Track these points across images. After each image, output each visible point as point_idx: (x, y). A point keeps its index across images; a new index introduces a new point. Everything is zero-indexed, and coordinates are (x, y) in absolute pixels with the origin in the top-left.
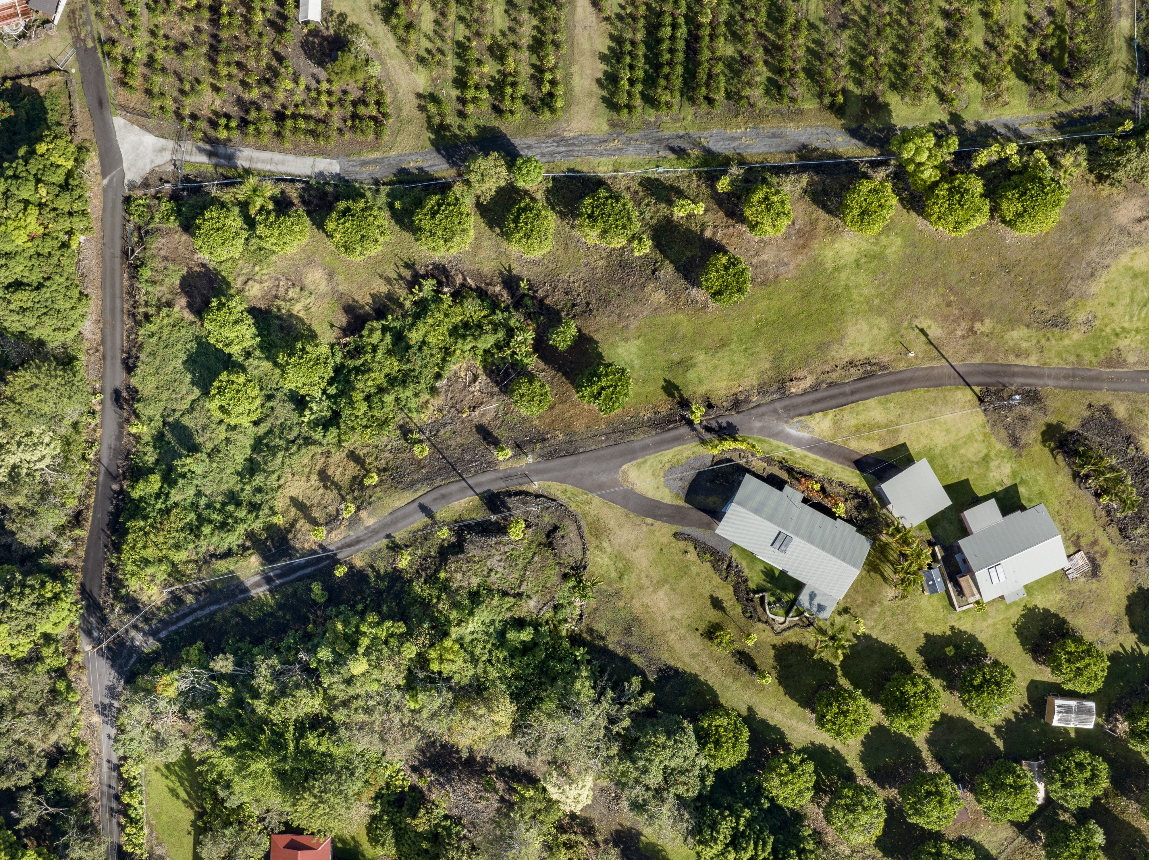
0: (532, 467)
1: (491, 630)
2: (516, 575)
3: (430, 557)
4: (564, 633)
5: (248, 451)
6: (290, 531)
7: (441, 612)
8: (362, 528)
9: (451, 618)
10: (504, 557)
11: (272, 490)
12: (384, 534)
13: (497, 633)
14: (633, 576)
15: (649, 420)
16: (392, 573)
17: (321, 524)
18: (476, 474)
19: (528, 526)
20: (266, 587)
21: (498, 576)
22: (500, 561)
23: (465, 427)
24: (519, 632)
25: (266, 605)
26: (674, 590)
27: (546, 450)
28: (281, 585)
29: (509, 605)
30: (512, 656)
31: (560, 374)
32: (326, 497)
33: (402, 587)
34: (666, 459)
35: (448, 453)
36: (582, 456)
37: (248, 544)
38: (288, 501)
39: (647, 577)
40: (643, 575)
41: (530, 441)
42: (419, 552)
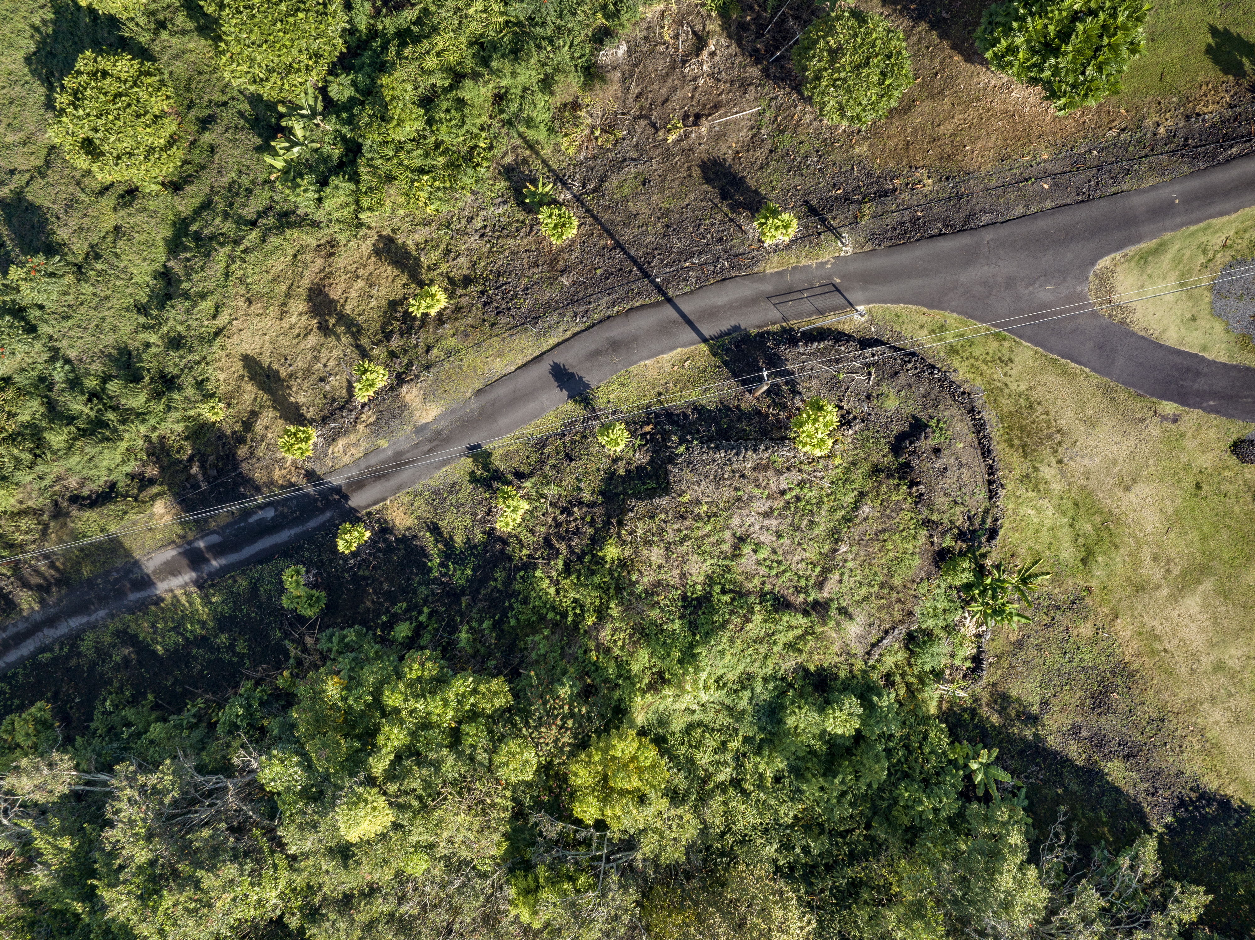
0: (851, 267)
1: (744, 703)
2: (811, 554)
3: (580, 503)
4: (933, 710)
5: (160, 253)
6: (241, 440)
7: (607, 651)
8: (408, 429)
9: (636, 667)
10: (779, 504)
11: (201, 338)
12: (461, 447)
13: (758, 709)
14: (1120, 557)
15: (1172, 135)
16: (485, 545)
17: (311, 422)
18: (701, 287)
19: (845, 422)
20: (189, 576)
21: (761, 555)
22: (767, 515)
23: (673, 169)
24: (822, 710)
25: (191, 619)
26: (1225, 594)
27: (889, 220)
28: (223, 571)
29: (791, 635)
30: (797, 772)
31: (923, 26)
32: (324, 353)
33: (509, 580)
34: (1217, 240)
35: (627, 235)
36: (988, 235)
37: (152, 471)
38: (238, 366)
39: (1155, 558)
40: (1146, 554)
41: (847, 199)
42: (552, 491)
